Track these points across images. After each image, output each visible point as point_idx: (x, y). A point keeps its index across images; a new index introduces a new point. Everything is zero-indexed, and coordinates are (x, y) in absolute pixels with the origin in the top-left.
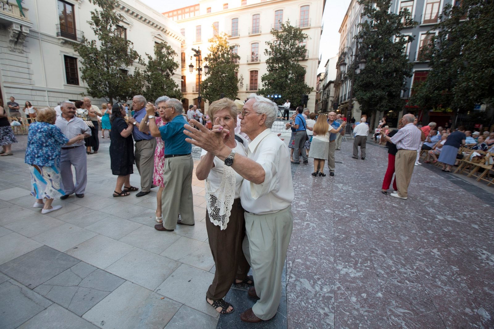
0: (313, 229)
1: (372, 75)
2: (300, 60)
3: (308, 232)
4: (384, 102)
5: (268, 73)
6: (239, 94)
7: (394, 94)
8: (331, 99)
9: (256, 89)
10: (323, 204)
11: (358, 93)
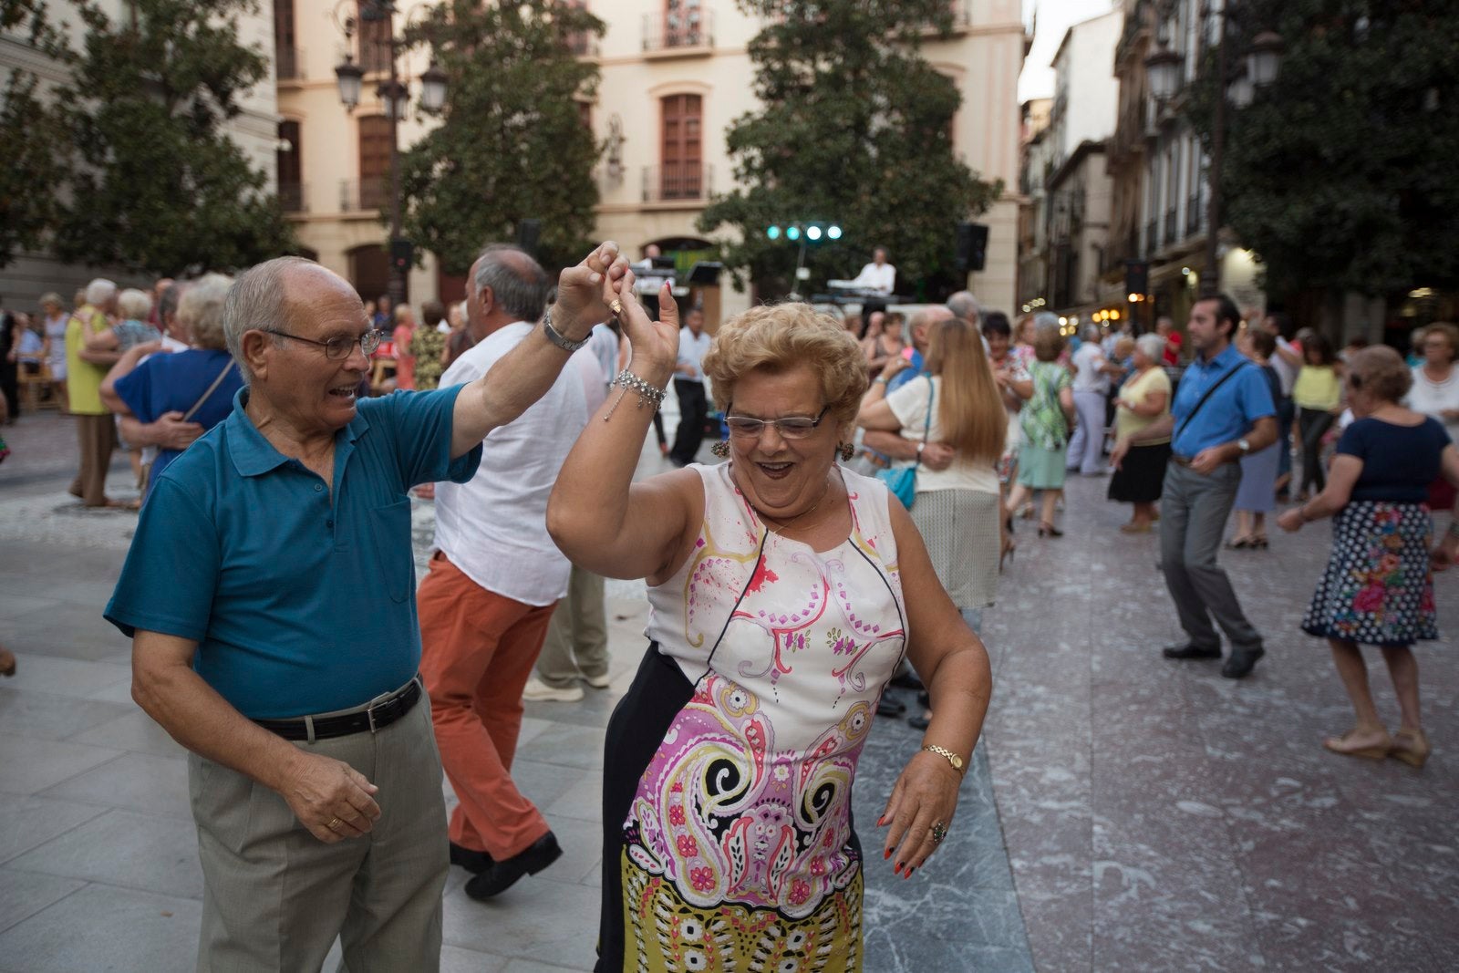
0: (1143, 895)
1: (1310, 106)
2: (930, 39)
3: (1123, 909)
4: (1385, 249)
5: (758, 108)
6: (602, 222)
7: (1437, 200)
8: (1092, 236)
9: (695, 194)
10: (1161, 778)
11: (1243, 203)
